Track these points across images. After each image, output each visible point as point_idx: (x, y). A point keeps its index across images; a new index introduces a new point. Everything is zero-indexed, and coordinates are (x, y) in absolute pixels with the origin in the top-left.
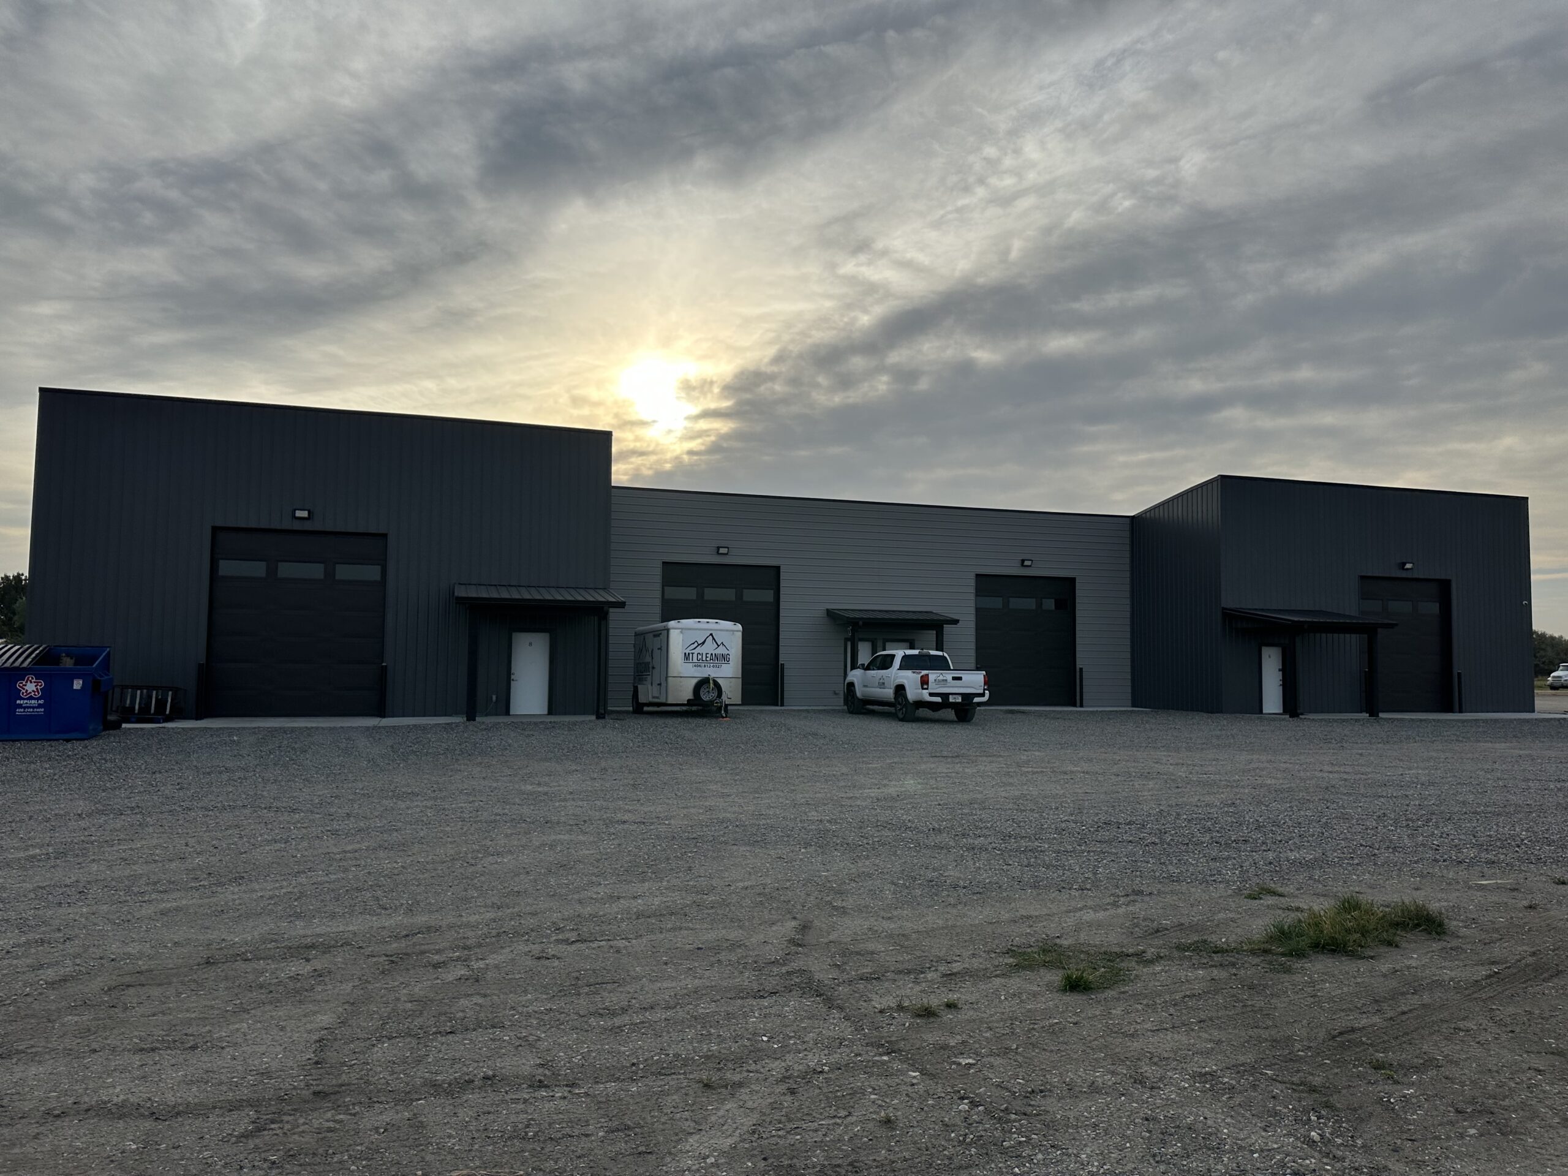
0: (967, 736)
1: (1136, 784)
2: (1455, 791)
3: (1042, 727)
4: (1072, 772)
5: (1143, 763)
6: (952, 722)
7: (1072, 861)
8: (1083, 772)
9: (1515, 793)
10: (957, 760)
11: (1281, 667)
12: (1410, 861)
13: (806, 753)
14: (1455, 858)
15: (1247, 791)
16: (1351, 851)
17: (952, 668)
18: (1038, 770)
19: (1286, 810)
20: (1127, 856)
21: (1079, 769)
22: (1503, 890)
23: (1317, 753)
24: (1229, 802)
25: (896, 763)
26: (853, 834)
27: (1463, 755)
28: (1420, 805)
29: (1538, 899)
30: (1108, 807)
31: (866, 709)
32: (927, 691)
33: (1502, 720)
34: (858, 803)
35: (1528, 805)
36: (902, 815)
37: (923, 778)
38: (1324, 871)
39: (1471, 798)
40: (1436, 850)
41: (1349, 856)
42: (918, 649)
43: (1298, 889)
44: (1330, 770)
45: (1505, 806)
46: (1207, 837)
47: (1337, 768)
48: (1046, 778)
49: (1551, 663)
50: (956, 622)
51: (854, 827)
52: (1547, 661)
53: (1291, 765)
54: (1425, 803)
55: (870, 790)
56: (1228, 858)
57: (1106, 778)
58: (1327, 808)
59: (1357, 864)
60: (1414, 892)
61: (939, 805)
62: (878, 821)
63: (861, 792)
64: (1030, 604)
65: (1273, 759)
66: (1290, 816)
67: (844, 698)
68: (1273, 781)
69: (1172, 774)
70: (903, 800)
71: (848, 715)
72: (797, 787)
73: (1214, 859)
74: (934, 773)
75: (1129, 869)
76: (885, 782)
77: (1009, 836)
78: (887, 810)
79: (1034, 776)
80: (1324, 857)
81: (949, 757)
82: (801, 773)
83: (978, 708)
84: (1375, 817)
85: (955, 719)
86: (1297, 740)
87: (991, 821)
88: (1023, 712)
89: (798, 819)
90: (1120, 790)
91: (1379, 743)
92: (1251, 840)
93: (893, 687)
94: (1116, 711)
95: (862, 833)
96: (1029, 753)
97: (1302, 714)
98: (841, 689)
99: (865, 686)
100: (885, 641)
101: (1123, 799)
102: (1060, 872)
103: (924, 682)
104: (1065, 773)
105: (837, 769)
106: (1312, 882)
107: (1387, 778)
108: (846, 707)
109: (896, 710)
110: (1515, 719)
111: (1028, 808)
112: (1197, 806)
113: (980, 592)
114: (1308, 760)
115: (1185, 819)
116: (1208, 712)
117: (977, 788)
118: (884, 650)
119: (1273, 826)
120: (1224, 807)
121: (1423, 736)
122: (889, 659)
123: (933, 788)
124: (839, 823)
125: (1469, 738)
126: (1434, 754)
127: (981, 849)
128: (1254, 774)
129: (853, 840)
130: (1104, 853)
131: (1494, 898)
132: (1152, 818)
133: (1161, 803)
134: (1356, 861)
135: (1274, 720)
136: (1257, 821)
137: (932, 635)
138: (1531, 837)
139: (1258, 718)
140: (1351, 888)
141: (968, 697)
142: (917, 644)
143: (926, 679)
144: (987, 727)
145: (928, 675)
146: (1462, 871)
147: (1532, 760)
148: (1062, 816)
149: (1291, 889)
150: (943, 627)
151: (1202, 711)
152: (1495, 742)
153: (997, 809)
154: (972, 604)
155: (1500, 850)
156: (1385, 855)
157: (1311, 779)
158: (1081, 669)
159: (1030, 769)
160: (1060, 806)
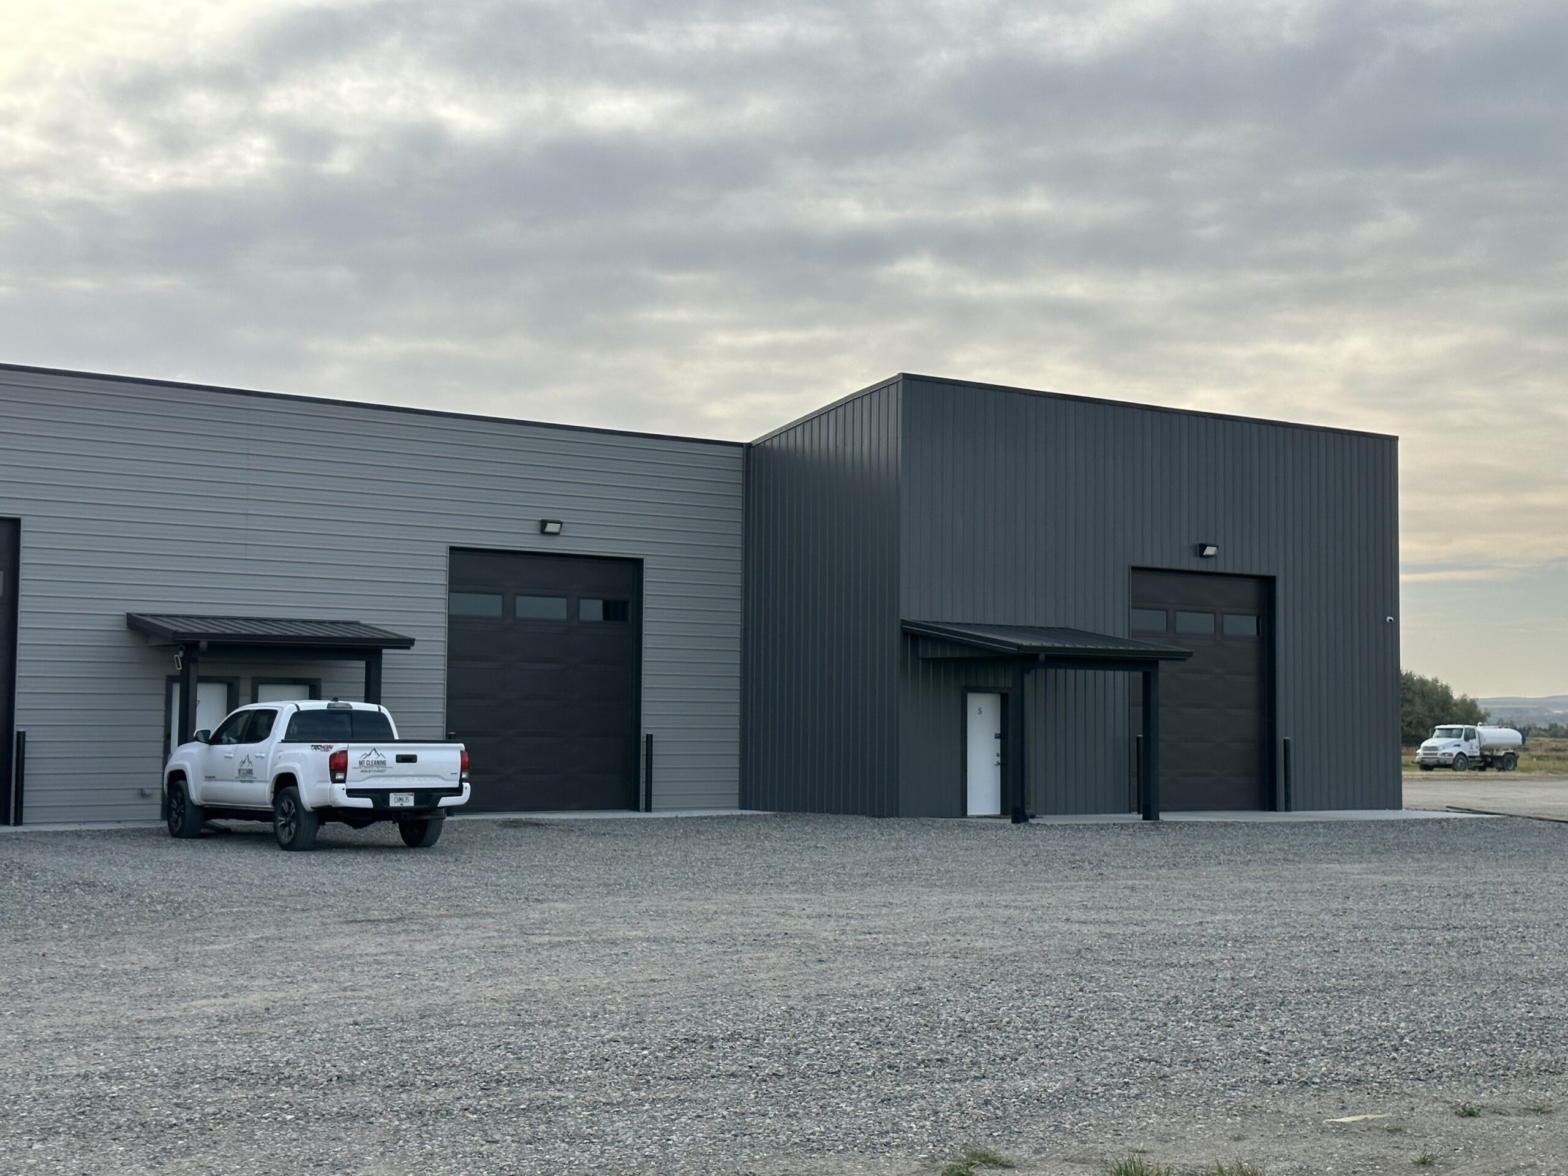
0: (422, 877)
1: (745, 957)
2: (1288, 951)
3: (573, 853)
4: (627, 940)
5: (758, 916)
6: (393, 848)
7: (621, 1124)
8: (648, 940)
9: (1382, 952)
10: (399, 927)
11: (999, 732)
12: (1225, 1085)
13: (65, 927)
14: (1297, 1076)
15: (942, 963)
16: (1124, 1070)
17: (396, 737)
18: (562, 939)
19: (1011, 997)
20: (726, 1105)
21: (640, 933)
22: (1377, 1132)
23: (1059, 888)
24: (913, 985)
25: (267, 939)
26: (159, 1101)
27: (1296, 884)
28: (1233, 979)
29: (1435, 1145)
30: (693, 1006)
31: (212, 827)
32: (343, 785)
33: (1353, 823)
34: (176, 1030)
35: (1404, 972)
36: (274, 1050)
37: (325, 967)
38: (1080, 1113)
39: (1313, 962)
40: (1266, 1062)
41: (1121, 1080)
42: (326, 698)
43: (1037, 1152)
44: (1083, 918)
45: (1369, 976)
46: (872, 1058)
47: (1093, 915)
48: (575, 956)
49: (1421, 723)
50: (406, 643)
51: (162, 1087)
52: (1414, 722)
53: (1017, 912)
54: (1242, 974)
55: (205, 1002)
56: (911, 1098)
57: (690, 948)
58: (1081, 990)
59: (1136, 1097)
60: (1234, 1145)
61: (356, 1024)
62: (217, 1067)
63: (184, 1005)
64: (555, 608)
65: (985, 900)
66: (1019, 1008)
67: (163, 806)
68: (988, 943)
69: (811, 936)
70: (278, 1017)
71: (170, 841)
72: (37, 1004)
73: (887, 1101)
74: (349, 957)
75: (730, 1131)
76: (241, 981)
77: (498, 1082)
78: (240, 1041)
79: (553, 952)
80: (1079, 1084)
81: (384, 920)
82: (49, 970)
83: (448, 819)
84: (1161, 1005)
85: (401, 841)
86: (1026, 865)
87: (462, 1051)
88: (537, 824)
89: (32, 1076)
90: (715, 971)
91: (1161, 867)
92: (952, 1059)
93: (270, 777)
94: (712, 818)
95: (179, 1097)
96: (546, 905)
97: (1033, 817)
98: (157, 785)
99: (210, 778)
100: (258, 682)
101: (720, 989)
102: (596, 1149)
103: (338, 766)
104: (614, 943)
105: (134, 958)
106: (1060, 1135)
107: (1177, 930)
108: (165, 824)
109: (275, 827)
110: (1373, 821)
111: (539, 1019)
112: (855, 996)
113: (457, 583)
114: (1044, 902)
115: (834, 1023)
116: (872, 815)
117: (437, 983)
118: (255, 700)
119: (990, 1028)
120: (902, 996)
121: (1230, 854)
122: (263, 720)
123: (345, 989)
124: (129, 1078)
125: (1303, 856)
126: (1251, 886)
127: (437, 1112)
128: (953, 930)
129: (157, 1114)
130: (683, 1101)
131: (1363, 1149)
132: (774, 1024)
133: (790, 993)
134: (1134, 1091)
135: (986, 828)
136: (962, 1020)
137: (357, 669)
138: (1414, 1031)
139: (959, 825)
140: (1128, 1143)
141: (427, 797)
142: (325, 688)
143: (342, 761)
144: (464, 857)
145: (345, 752)
146: (1310, 1100)
147: (1405, 891)
148: (603, 1031)
149: (1023, 1152)
150: (380, 653)
151: (863, 813)
152: (1345, 863)
153: (475, 1026)
154: (442, 607)
155: (1368, 1057)
156: (1182, 1075)
157: (1051, 936)
158: (649, 738)
159: (546, 939)
160: (601, 1011)
